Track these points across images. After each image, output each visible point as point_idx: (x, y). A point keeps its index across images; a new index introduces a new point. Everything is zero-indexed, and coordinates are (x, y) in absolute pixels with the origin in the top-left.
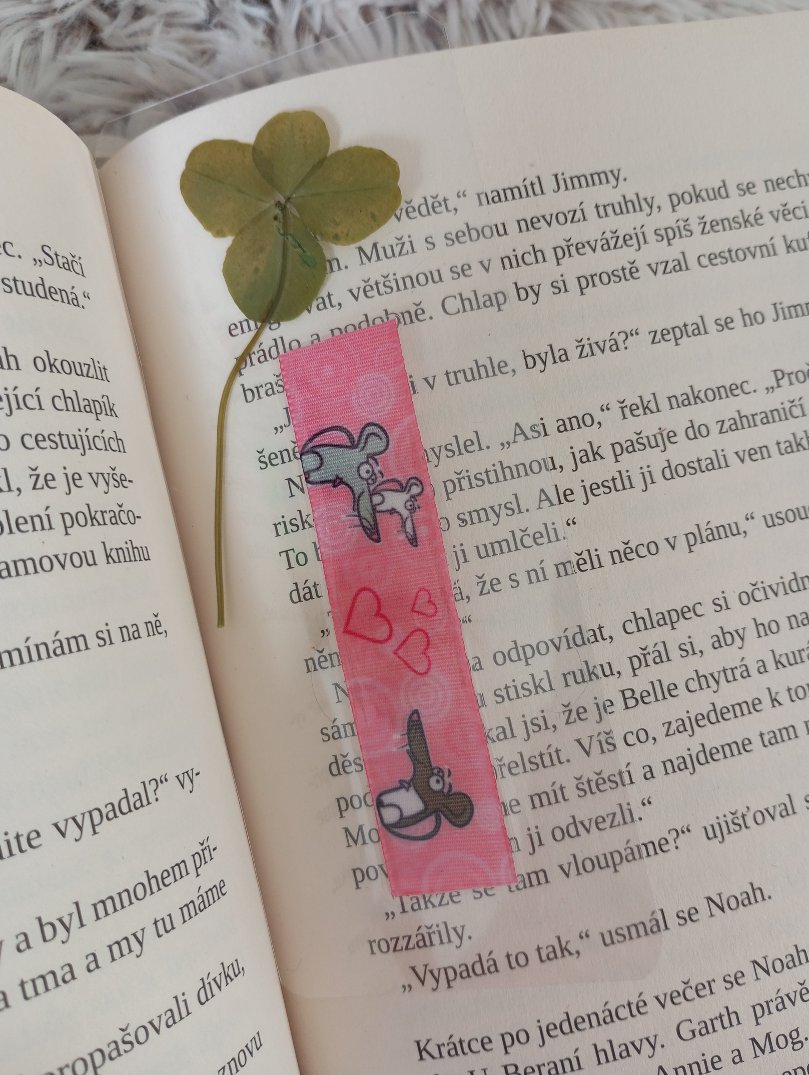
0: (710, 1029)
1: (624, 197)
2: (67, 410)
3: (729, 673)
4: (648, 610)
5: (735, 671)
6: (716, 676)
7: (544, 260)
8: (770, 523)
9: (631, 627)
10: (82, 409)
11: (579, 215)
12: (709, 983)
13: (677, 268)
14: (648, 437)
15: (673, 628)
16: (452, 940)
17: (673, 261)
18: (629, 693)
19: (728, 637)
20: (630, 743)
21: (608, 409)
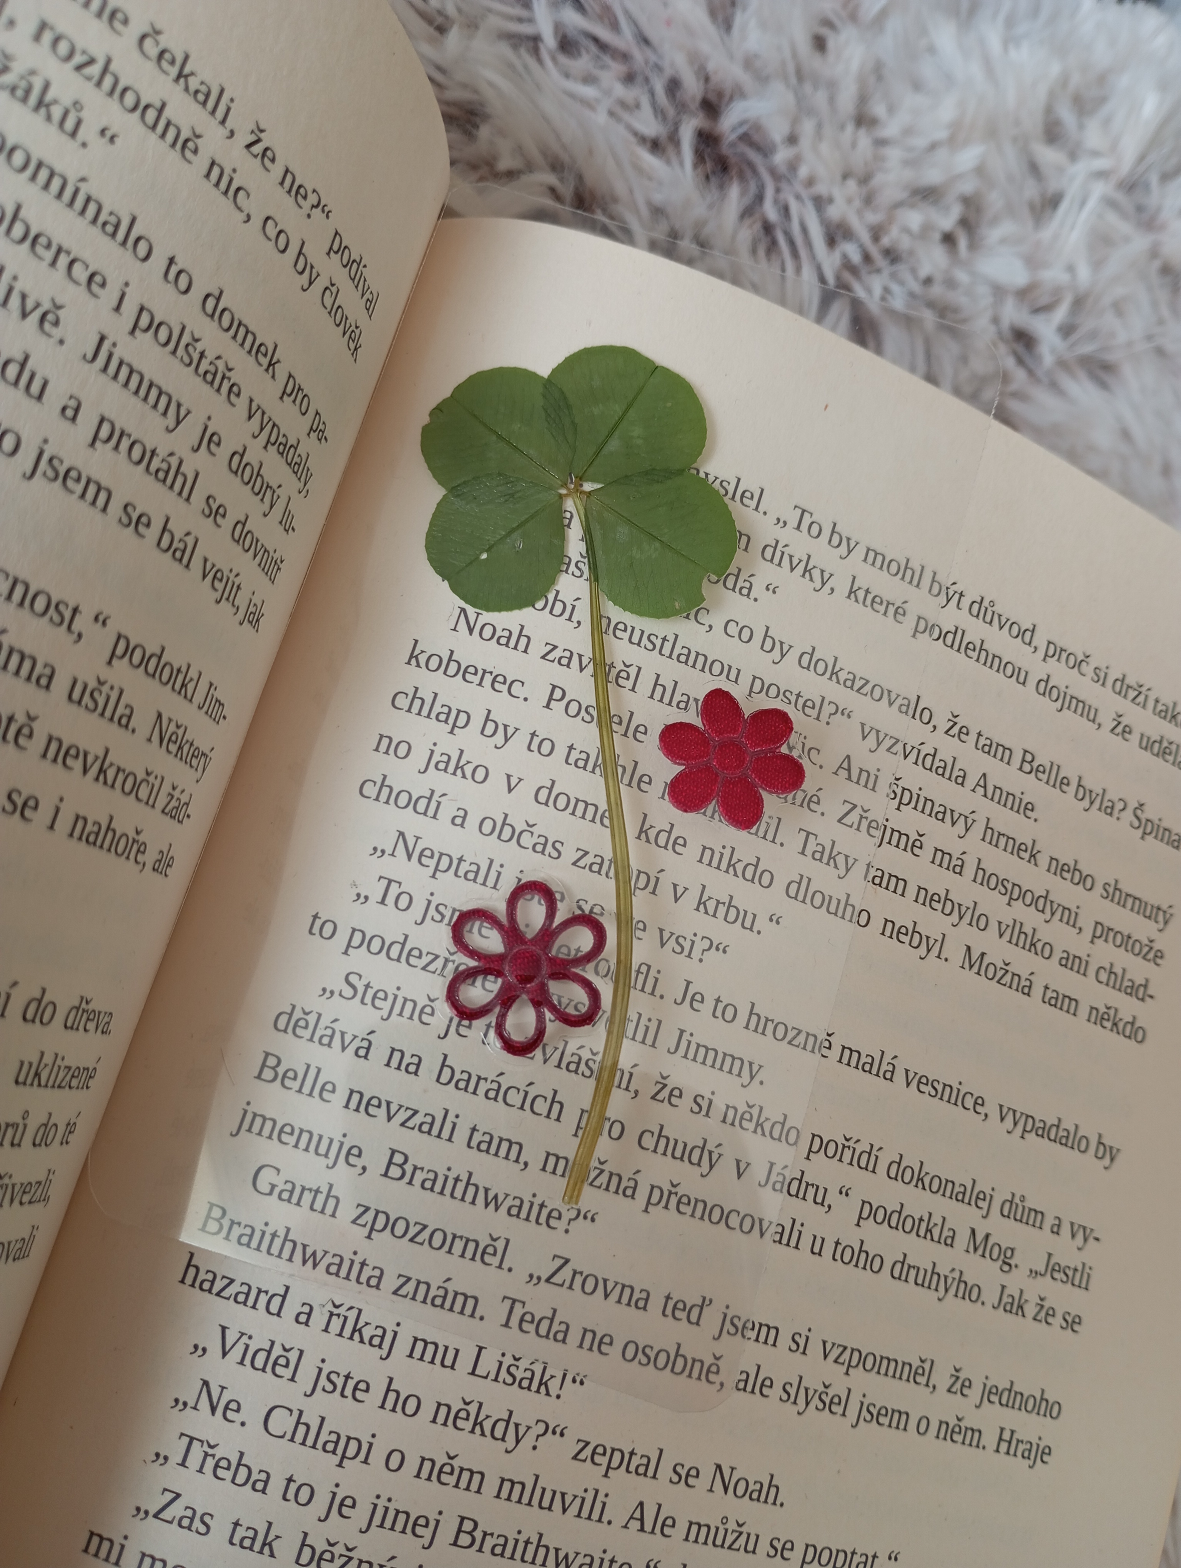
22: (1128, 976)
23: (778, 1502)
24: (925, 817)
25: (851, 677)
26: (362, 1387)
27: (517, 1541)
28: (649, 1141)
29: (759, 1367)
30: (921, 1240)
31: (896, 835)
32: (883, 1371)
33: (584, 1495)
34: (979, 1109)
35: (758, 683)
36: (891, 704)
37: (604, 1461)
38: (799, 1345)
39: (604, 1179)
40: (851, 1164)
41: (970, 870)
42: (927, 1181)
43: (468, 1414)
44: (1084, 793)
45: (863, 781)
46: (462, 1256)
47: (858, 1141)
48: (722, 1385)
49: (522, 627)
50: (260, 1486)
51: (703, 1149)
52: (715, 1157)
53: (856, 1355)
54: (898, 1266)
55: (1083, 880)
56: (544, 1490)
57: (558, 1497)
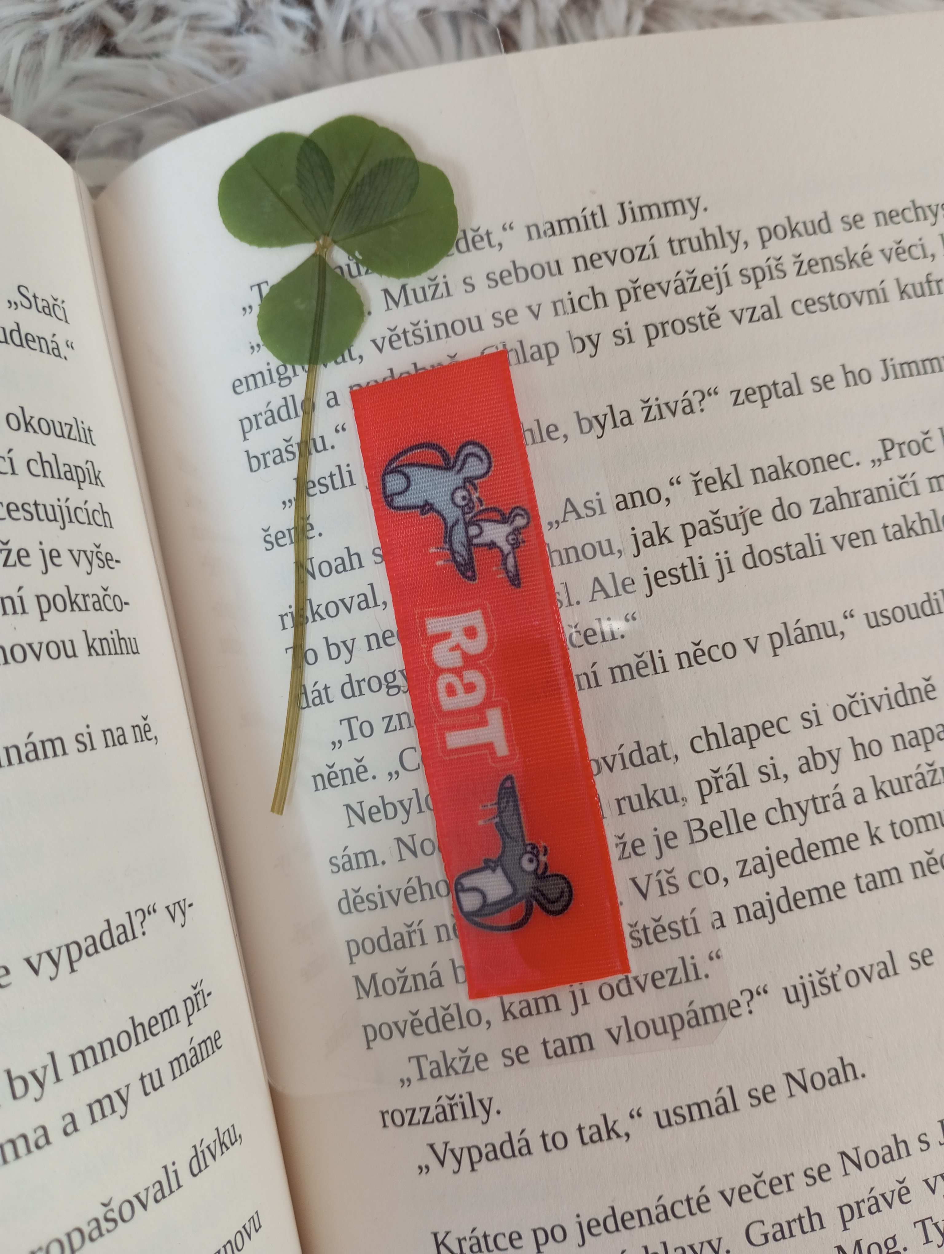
0: (787, 1234)
1: (704, 230)
2: (45, 476)
3: (819, 802)
4: (722, 724)
5: (827, 800)
6: (803, 806)
7: (606, 305)
8: (873, 623)
9: (700, 745)
10: (62, 476)
11: (648, 251)
12: (787, 1177)
13: (767, 315)
14: (726, 517)
15: (752, 747)
16: (477, 1114)
17: (762, 307)
18: (696, 825)
19: (819, 758)
20: (696, 884)
21: (679, 483)
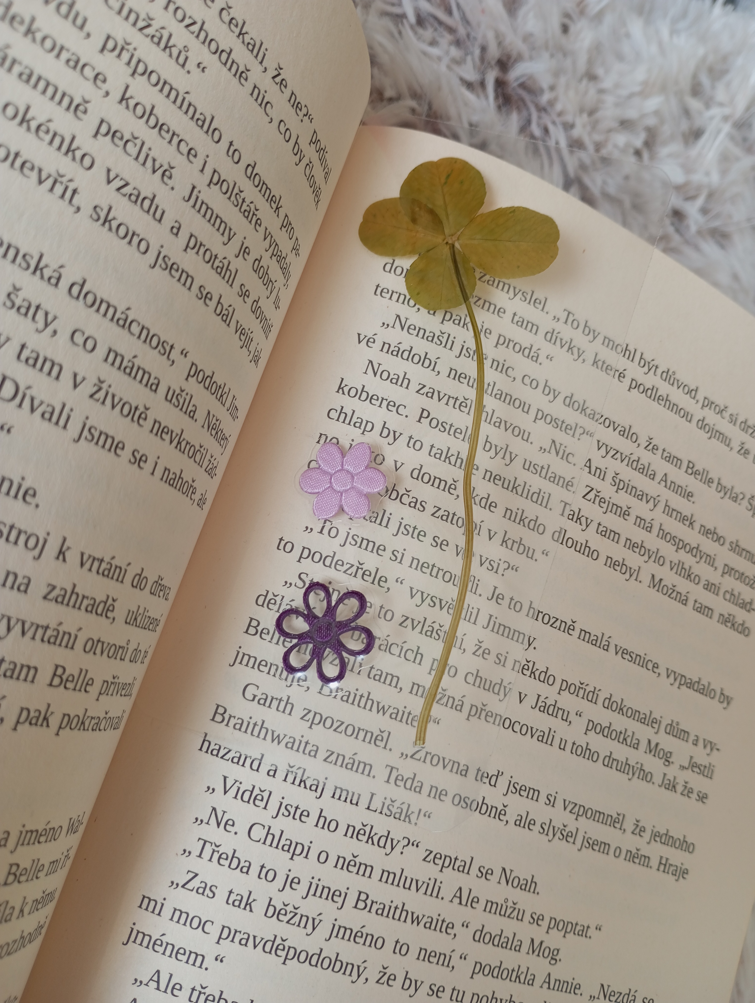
22: (742, 597)
23: (536, 892)
24: (631, 497)
25: (593, 412)
26: (304, 815)
27: (390, 907)
28: (470, 679)
29: (528, 813)
30: (620, 744)
31: (615, 507)
32: (596, 819)
33: (428, 881)
34: (655, 670)
35: (540, 413)
36: (615, 430)
37: (440, 862)
38: (551, 801)
39: (445, 700)
40: (583, 698)
41: (655, 530)
42: (625, 710)
43: (365, 832)
44: (721, 488)
45: (597, 475)
46: (364, 740)
47: (587, 685)
48: (507, 822)
49: (406, 374)
50: (245, 870)
51: (501, 685)
52: (507, 690)
53: (582, 809)
54: (607, 759)
55: (718, 539)
56: (406, 878)
57: (414, 882)
